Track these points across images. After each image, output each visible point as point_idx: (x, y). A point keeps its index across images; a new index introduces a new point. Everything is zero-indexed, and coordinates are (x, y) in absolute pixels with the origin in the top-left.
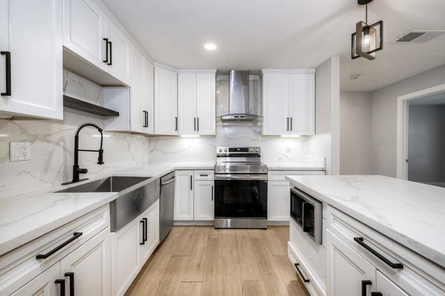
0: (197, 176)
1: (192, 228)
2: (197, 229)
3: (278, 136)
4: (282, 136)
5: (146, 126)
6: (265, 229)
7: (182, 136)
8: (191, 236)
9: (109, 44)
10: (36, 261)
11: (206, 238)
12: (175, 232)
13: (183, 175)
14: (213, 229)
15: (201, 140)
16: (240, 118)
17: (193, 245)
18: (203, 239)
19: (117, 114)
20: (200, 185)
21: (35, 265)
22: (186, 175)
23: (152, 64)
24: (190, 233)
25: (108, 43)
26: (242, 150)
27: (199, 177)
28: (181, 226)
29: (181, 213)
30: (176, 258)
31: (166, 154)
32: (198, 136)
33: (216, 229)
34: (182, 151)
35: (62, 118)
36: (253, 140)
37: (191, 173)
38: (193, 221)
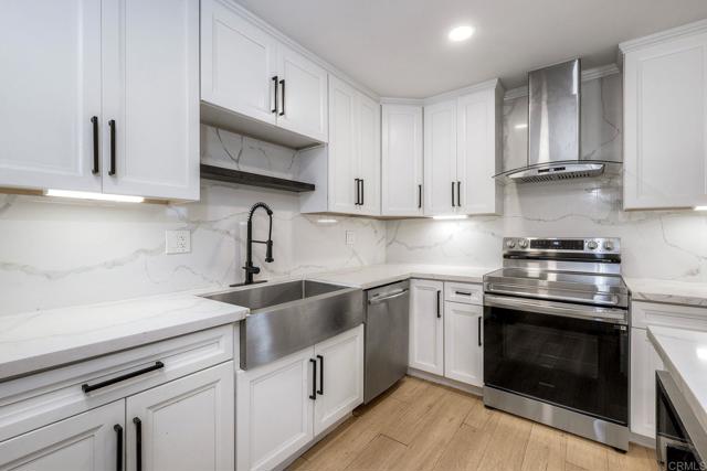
0: (449, 294)
1: (440, 391)
2: (449, 396)
3: (686, 210)
4: (698, 208)
5: (360, 202)
6: (624, 452)
7: (435, 217)
8: (430, 407)
9: (280, 86)
10: (81, 392)
11: (457, 421)
12: (408, 389)
13: (424, 288)
14: (480, 406)
15: (472, 224)
16: (552, 172)
17: (426, 426)
18: (451, 420)
19: (312, 188)
20: (456, 311)
21: (75, 398)
22: (432, 289)
23: (378, 102)
24: (430, 400)
25: (279, 83)
26: (565, 244)
27: (454, 296)
28: (423, 380)
29: (421, 356)
30: (385, 440)
31: (411, 249)
32: (465, 217)
33: (487, 407)
34: (436, 244)
35: (197, 198)
36: (599, 222)
37: (439, 286)
38: (443, 378)
